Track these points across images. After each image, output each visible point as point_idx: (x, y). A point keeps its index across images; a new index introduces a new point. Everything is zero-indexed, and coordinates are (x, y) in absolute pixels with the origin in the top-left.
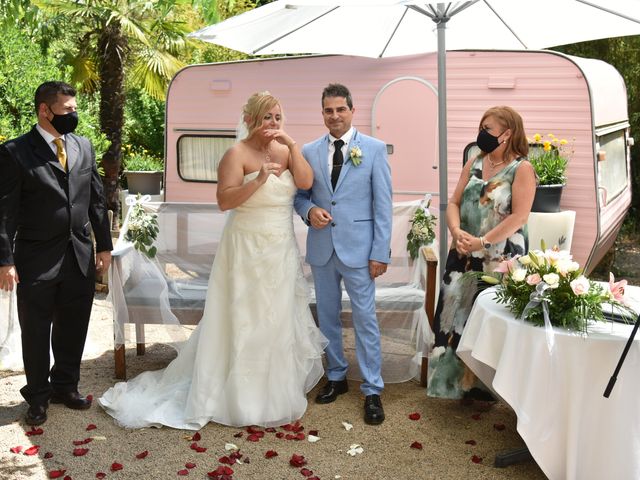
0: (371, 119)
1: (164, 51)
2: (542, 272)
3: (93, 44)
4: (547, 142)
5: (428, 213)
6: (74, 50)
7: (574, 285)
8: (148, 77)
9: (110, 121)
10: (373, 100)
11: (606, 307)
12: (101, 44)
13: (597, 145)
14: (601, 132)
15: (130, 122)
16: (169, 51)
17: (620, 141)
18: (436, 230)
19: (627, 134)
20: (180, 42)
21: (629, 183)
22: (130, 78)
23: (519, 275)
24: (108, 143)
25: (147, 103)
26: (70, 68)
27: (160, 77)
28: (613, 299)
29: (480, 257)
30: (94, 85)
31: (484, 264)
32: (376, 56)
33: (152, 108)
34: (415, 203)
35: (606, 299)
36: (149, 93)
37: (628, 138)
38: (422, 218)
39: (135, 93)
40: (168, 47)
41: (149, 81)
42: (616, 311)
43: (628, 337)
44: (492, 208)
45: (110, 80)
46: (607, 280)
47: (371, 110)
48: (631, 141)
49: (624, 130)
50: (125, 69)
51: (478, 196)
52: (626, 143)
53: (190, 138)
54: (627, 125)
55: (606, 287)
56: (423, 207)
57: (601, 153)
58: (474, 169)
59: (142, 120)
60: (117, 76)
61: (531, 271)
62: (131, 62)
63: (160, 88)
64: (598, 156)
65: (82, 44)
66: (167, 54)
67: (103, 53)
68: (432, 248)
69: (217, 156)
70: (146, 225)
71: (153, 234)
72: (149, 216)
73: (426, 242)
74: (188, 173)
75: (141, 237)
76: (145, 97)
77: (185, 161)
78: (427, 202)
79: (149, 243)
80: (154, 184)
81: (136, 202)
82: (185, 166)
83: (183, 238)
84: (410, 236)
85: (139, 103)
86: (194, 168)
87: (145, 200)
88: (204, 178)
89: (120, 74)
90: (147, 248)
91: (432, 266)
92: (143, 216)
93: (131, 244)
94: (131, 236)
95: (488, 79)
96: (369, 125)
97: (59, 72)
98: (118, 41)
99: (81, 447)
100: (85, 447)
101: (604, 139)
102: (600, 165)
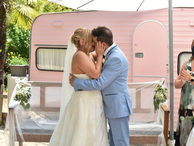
0: (132, 40)
5: (163, 87)
8: (19, 18)
15: (9, 40)
16: (30, 6)
18: (168, 95)
25: (18, 31)
27: (26, 18)
29: (191, 109)
31: (193, 112)
33: (20, 33)
34: (157, 82)
36: (20, 26)
38: (160, 89)
39: (12, 26)
40: (29, 3)
47: (132, 36)
50: (7, 15)
53: (42, 49)
56: (161, 84)
58: (187, 67)
59: (14, 39)
60: (4, 18)
62: (10, 11)
63: (25, 24)
66: (28, 6)
68: (166, 104)
69: (55, 58)
70: (25, 93)
71: (29, 97)
72: (27, 88)
73: (163, 101)
74: (41, 66)
75: (23, 99)
76: (17, 28)
77: (39, 60)
78: (163, 82)
79: (26, 102)
80: (24, 72)
81: (20, 81)
82: (39, 63)
83: (42, 99)
84: (155, 98)
85: (13, 31)
86: (44, 64)
87: (25, 80)
88: (49, 69)
89: (6, 17)
90: (25, 104)
91: (167, 113)
92: (24, 88)
93: (18, 102)
94: (17, 98)
95: (190, 21)
98: (5, 1)
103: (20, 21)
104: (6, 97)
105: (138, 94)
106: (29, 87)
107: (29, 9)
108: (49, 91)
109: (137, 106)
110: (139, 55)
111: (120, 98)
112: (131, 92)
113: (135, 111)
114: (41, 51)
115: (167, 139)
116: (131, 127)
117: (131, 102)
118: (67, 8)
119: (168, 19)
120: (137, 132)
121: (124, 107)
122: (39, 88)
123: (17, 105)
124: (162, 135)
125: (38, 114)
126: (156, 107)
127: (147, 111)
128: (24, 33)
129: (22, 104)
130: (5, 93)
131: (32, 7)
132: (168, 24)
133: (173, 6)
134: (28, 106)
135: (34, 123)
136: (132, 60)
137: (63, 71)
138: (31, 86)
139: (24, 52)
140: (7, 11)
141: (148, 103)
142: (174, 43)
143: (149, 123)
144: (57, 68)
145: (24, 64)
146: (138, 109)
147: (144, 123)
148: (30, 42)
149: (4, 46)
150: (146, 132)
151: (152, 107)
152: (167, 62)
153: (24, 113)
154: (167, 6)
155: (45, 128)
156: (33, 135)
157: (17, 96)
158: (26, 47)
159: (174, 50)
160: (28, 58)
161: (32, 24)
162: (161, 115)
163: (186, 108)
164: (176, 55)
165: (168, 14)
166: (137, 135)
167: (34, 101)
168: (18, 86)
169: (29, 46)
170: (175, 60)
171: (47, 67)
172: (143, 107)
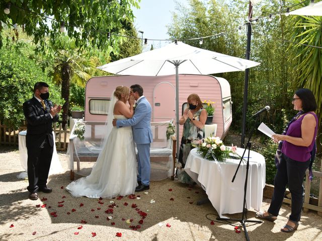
0: (153, 95)
2: (211, 144)
3: (60, 69)
4: (209, 103)
5: (173, 125)
6: (53, 71)
7: (221, 147)
8: (78, 80)
9: (65, 94)
11: (231, 154)
12: (63, 69)
13: (223, 104)
14: (224, 100)
15: (71, 94)
16: (85, 71)
17: (229, 102)
19: (231, 100)
20: (89, 68)
21: (231, 115)
22: (72, 80)
23: (204, 145)
24: (65, 101)
25: (77, 88)
26: (53, 77)
27: (82, 80)
28: (233, 152)
30: (60, 82)
33: (79, 90)
34: (168, 122)
35: (231, 152)
36: (78, 85)
38: (171, 126)
39: (73, 85)
42: (235, 156)
43: (239, 164)
45: (65, 81)
46: (231, 146)
47: (153, 92)
48: (232, 102)
50: (70, 77)
52: (230, 103)
53: (94, 100)
54: (230, 98)
55: (230, 148)
56: (171, 123)
57: (224, 106)
59: (75, 94)
60: (67, 80)
61: (208, 143)
62: (72, 75)
63: (82, 84)
65: (56, 69)
67: (63, 72)
68: (174, 136)
69: (102, 107)
70: (81, 129)
71: (83, 132)
72: (82, 126)
73: (172, 134)
74: (93, 112)
75: (79, 133)
76: (77, 86)
78: (172, 121)
79: (82, 135)
80: (81, 115)
81: (77, 121)
82: (92, 109)
83: (93, 133)
84: (167, 132)
85: (74, 88)
86: (95, 110)
87: (81, 121)
88: (98, 113)
89: (69, 79)
90: (81, 137)
91: (175, 142)
92: (80, 126)
93: (76, 136)
94: (75, 133)
95: (190, 83)
96: (153, 97)
97: (49, 78)
98: (68, 68)
99: (61, 204)
100: (62, 204)
101: (225, 102)
102: (224, 110)
103: (79, 82)
104: (69, 132)
105: (157, 129)
107: (85, 74)
108: (97, 128)
109: (155, 137)
110: (158, 104)
111: (145, 131)
112: (152, 128)
113: (154, 141)
114: (93, 102)
115: (175, 158)
116: (152, 151)
117: (152, 135)
118: (111, 74)
120: (155, 154)
121: (147, 137)
122: (90, 126)
123: (75, 137)
124: (172, 156)
125: (91, 144)
126: (168, 138)
127: (162, 141)
128: (81, 90)
129: (79, 137)
130: (68, 130)
131: (87, 73)
132: (175, 85)
134: (83, 138)
135: (87, 149)
136: (153, 107)
137: (107, 115)
138: (85, 125)
139: (81, 102)
140: (70, 75)
141: (162, 135)
142: (179, 97)
143: (163, 148)
144: (103, 113)
145: (81, 110)
146: (157, 140)
147: (160, 148)
148: (85, 96)
149: (68, 98)
150: (162, 154)
151: (166, 138)
152: (175, 108)
153: (80, 143)
154: (175, 74)
155: (94, 152)
156: (87, 157)
157: (75, 132)
159: (179, 101)
160: (84, 106)
161: (87, 84)
162: (170, 143)
163: (186, 139)
164: (181, 105)
166: (155, 156)
167: (87, 135)
168: (76, 124)
169: (84, 99)
170: (180, 108)
171: (97, 112)
172: (160, 137)
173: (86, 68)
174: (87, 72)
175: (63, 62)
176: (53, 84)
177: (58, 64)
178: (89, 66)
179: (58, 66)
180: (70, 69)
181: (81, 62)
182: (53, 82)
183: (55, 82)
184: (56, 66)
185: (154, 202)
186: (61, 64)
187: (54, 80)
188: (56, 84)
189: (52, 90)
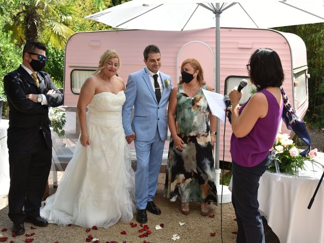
0: (175, 63)
1: (61, 22)
3: (22, 19)
6: (12, 23)
8: (51, 37)
10: (177, 53)
12: (27, 19)
13: (294, 78)
14: (296, 72)
17: (303, 76)
19: (307, 72)
20: (70, 18)
21: (307, 97)
25: (51, 51)
26: (11, 32)
27: (59, 37)
28: (312, 159)
29: (195, 135)
30: (22, 41)
31: (197, 138)
32: (180, 30)
33: (53, 53)
36: (53, 45)
37: (307, 74)
40: (63, 21)
41: (52, 38)
44: (200, 110)
45: (31, 39)
47: (176, 58)
48: (309, 76)
49: (305, 70)
50: (39, 33)
51: (191, 106)
52: (306, 77)
53: (77, 71)
54: (306, 68)
57: (296, 82)
60: (34, 37)
62: (42, 30)
63: (58, 43)
64: (295, 84)
65: (15, 18)
66: (62, 24)
67: (27, 24)
70: (60, 118)
71: (63, 122)
74: (76, 90)
75: (57, 125)
76: (50, 47)
77: (75, 83)
82: (75, 86)
89: (36, 35)
92: (58, 113)
95: (238, 43)
96: (176, 66)
97: (5, 34)
98: (35, 17)
99: (28, 238)
100: (31, 237)
101: (297, 75)
102: (295, 88)
106: (63, 113)
107: (63, 27)
114: (76, 73)
119: (214, 40)
122: (75, 113)
132: (214, 46)
133: (221, 26)
138: (66, 111)
139: (58, 74)
140: (38, 29)
142: (220, 66)
148: (64, 63)
152: (214, 86)
158: (60, 69)
159: (221, 73)
160: (62, 80)
161: (67, 44)
164: (222, 80)
165: (215, 35)
169: (63, 68)
170: (222, 84)
173: (64, 17)
174: (66, 24)
175: (27, 7)
176: (12, 45)
177: (18, 11)
178: (70, 14)
179: (18, 14)
180: (38, 19)
181: (56, 7)
182: (12, 42)
183: (15, 41)
184: (15, 14)
185: (178, 238)
186: (24, 11)
187: (13, 37)
188: (16, 45)
189: (11, 54)
